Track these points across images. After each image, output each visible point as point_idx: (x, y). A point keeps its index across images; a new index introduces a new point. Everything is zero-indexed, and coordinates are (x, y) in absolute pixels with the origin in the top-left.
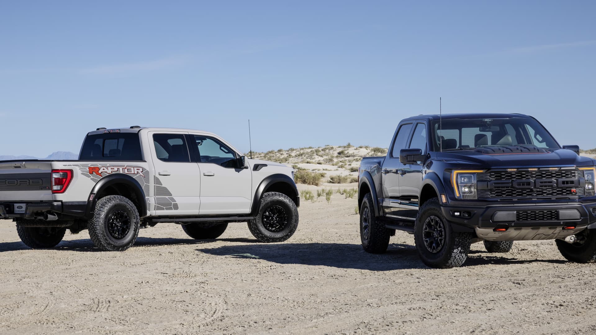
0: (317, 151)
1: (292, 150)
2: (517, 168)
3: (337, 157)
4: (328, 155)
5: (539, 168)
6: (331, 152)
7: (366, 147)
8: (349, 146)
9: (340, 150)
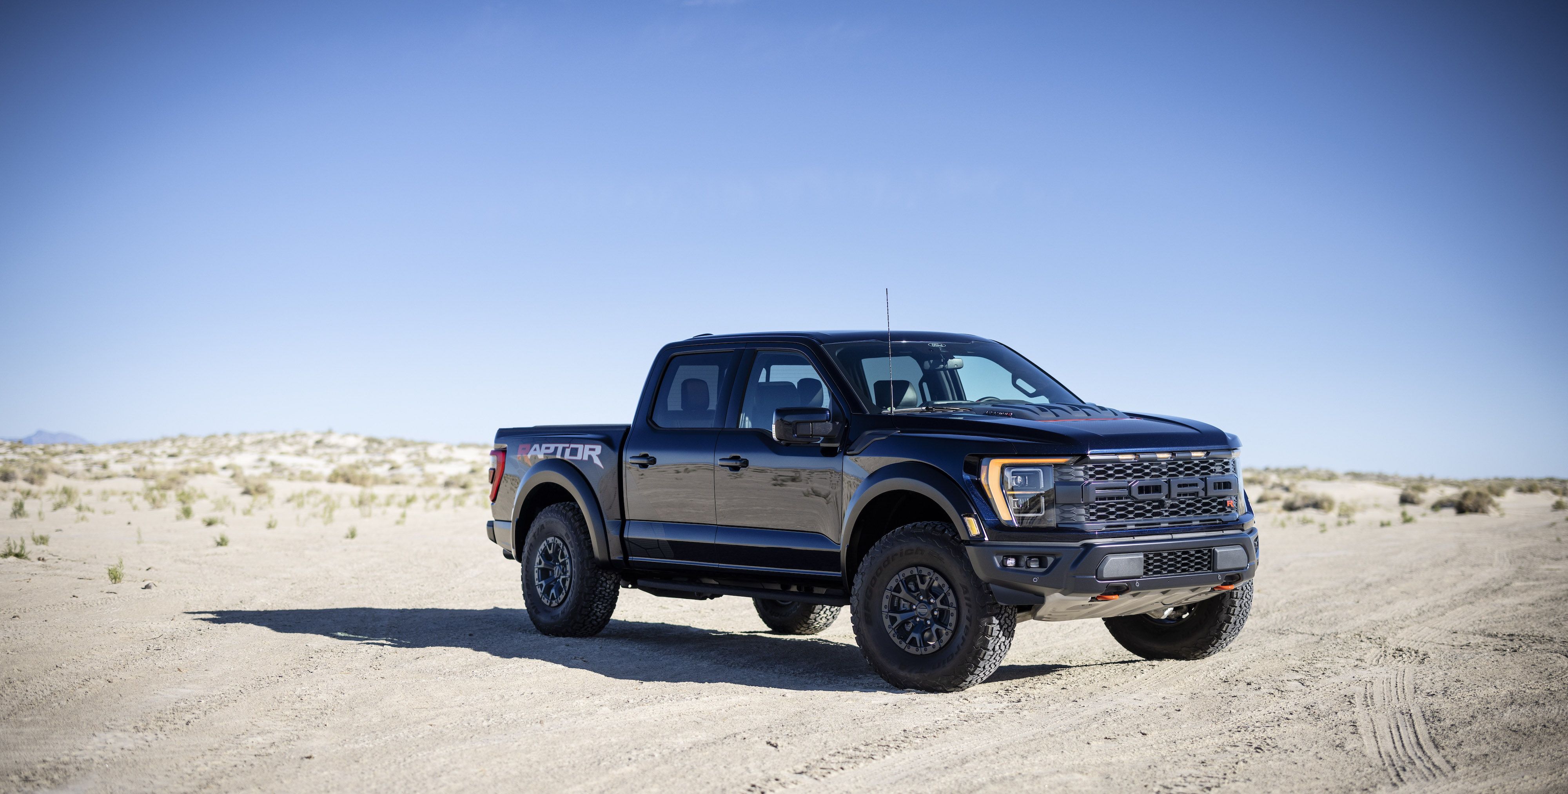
0: (283, 438)
1: (244, 434)
2: (1134, 453)
3: (314, 447)
4: (297, 443)
5: (1173, 453)
6: (304, 440)
7: (356, 435)
8: (330, 432)
9: (317, 437)
